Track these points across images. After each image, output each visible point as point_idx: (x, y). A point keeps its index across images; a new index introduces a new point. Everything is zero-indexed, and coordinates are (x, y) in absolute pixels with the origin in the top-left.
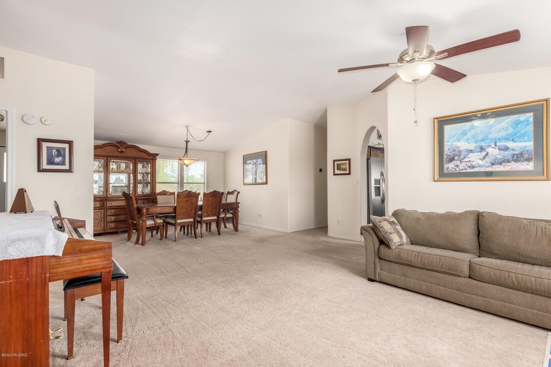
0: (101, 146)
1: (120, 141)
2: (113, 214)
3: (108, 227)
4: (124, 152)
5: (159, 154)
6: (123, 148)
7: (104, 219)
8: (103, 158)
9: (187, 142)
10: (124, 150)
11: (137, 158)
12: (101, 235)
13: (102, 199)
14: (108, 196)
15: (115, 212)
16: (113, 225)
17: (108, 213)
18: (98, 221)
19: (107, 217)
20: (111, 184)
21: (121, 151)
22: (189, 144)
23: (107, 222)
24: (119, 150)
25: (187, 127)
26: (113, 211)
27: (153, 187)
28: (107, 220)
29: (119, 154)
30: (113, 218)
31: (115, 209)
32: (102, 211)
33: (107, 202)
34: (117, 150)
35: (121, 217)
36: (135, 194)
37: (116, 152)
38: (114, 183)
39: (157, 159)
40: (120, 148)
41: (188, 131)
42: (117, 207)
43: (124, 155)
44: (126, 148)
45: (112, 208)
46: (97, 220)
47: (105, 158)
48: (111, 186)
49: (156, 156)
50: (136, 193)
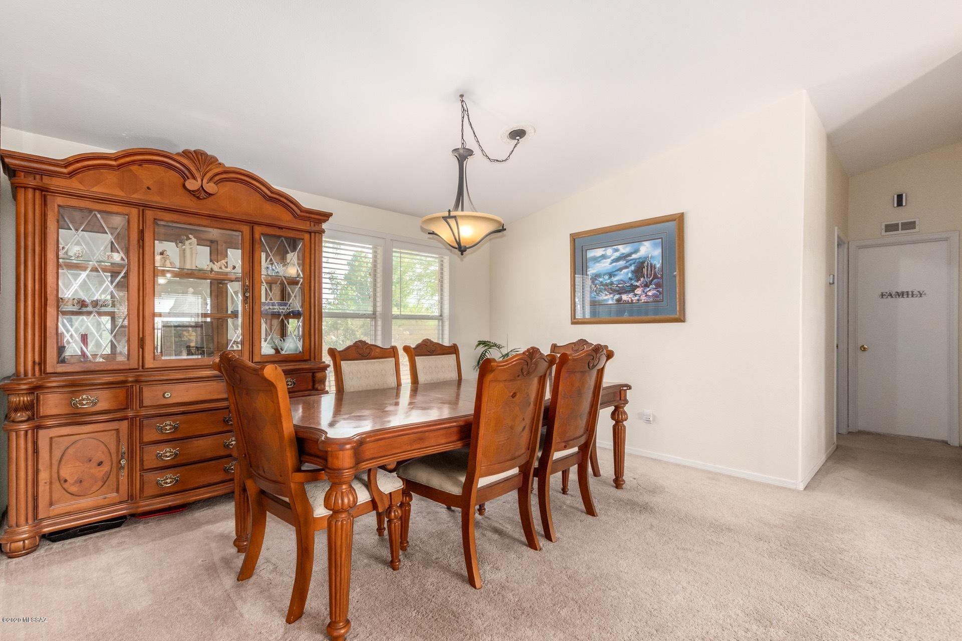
0: (116, 159)
1: (195, 151)
2: (170, 437)
3: (149, 490)
4: (210, 195)
5: (330, 215)
6: (205, 181)
7: (131, 459)
8: (126, 210)
9: (463, 156)
10: (210, 187)
11: (259, 224)
12: (118, 525)
13: (120, 377)
14: (149, 363)
15: (176, 429)
16: (168, 480)
17: (150, 435)
18: (106, 468)
19: (141, 450)
20: (160, 315)
21: (198, 190)
22: (470, 163)
23: (143, 470)
24: (192, 185)
25: (462, 96)
26: (168, 425)
27: (312, 333)
28: (142, 461)
29: (189, 203)
30: (167, 453)
31: (175, 417)
32: (125, 425)
33: (141, 391)
34: (184, 186)
35: (203, 446)
36: (252, 353)
37: (181, 190)
38: (169, 314)
39: (323, 231)
40: (194, 178)
41: (466, 117)
42: (182, 409)
43: (207, 207)
44: (217, 178)
45: (164, 412)
46: (100, 464)
47: (134, 212)
48: (159, 322)
49: (320, 222)
50: (256, 351)
